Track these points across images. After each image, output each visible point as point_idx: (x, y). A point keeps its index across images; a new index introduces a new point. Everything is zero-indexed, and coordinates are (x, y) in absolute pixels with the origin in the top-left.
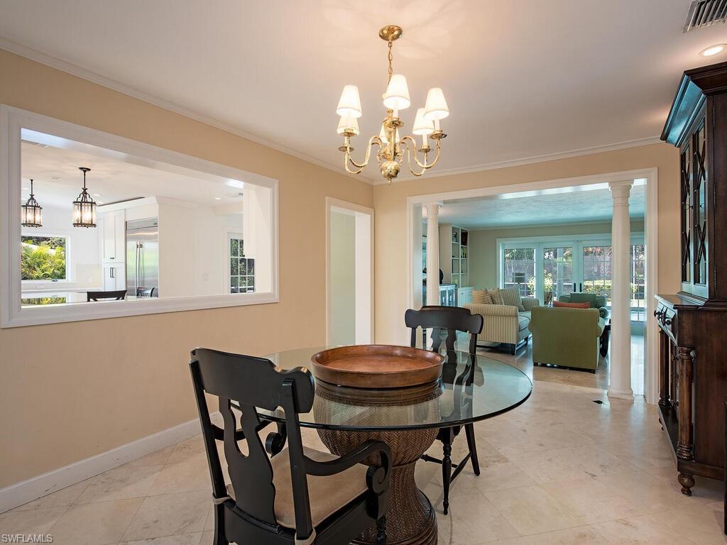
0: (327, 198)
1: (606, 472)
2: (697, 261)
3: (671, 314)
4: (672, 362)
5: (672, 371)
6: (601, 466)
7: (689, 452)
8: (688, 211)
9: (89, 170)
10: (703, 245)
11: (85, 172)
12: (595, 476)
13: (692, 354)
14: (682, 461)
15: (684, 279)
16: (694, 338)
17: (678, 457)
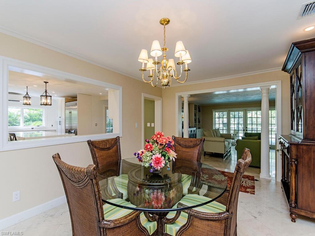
0: (142, 93)
1: (261, 216)
2: (298, 122)
3: (287, 145)
4: (287, 164)
5: (287, 168)
6: (259, 212)
7: (295, 204)
8: (293, 101)
9: (48, 83)
10: (300, 116)
11: (46, 83)
12: (256, 218)
13: (296, 162)
14: (291, 208)
15: (292, 129)
16: (297, 156)
17: (290, 206)
